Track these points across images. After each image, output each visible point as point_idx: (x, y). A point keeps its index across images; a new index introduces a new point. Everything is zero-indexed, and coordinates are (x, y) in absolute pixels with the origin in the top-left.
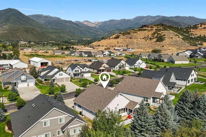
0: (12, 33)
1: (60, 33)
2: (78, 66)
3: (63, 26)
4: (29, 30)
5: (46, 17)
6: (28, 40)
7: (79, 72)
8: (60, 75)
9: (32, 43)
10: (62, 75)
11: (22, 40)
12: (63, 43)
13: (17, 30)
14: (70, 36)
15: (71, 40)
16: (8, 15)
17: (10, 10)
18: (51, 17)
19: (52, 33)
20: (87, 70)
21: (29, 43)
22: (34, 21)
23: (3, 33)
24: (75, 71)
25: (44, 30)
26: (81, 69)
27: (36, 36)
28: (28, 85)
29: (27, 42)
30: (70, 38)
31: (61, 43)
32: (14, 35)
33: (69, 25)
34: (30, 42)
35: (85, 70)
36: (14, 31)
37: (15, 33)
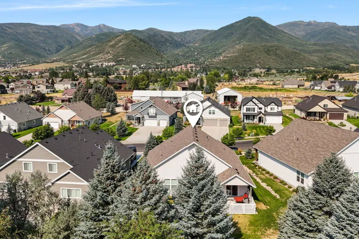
0: (245, 55)
1: (329, 51)
2: (254, 100)
3: (339, 39)
4: (270, 49)
5: (309, 24)
6: (267, 67)
7: (256, 112)
8: (210, 113)
9: (274, 71)
10: (214, 113)
11: (257, 67)
12: (328, 69)
13: (252, 51)
14: (350, 55)
15: (352, 65)
16: (246, 27)
17: (249, 19)
18: (317, 24)
19: (313, 52)
20: (276, 111)
21: (267, 71)
22: (285, 33)
23: (231, 57)
24: (248, 109)
25: (300, 48)
26: (261, 106)
27: (282, 58)
28: (159, 124)
29: (264, 70)
30: (349, 59)
31: (324, 69)
32: (247, 59)
33: (354, 34)
34: (269, 69)
35: (271, 109)
36: (248, 52)
37: (248, 56)
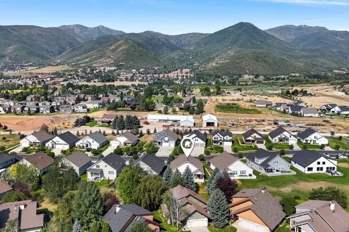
0: (236, 62)
1: (316, 56)
2: (218, 133)
3: (326, 43)
4: (259, 56)
5: (300, 28)
6: (255, 73)
7: (219, 139)
9: (261, 78)
11: (246, 74)
12: (309, 78)
13: (243, 58)
14: (335, 61)
15: (334, 71)
16: (238, 33)
17: (242, 25)
18: (307, 28)
19: (301, 58)
21: (256, 77)
22: (276, 38)
23: (223, 63)
25: (288, 53)
27: (270, 65)
28: (170, 145)
29: (253, 76)
30: (333, 65)
32: (237, 66)
33: (341, 39)
34: (257, 76)
35: (227, 138)
36: (238, 59)
37: (239, 63)
